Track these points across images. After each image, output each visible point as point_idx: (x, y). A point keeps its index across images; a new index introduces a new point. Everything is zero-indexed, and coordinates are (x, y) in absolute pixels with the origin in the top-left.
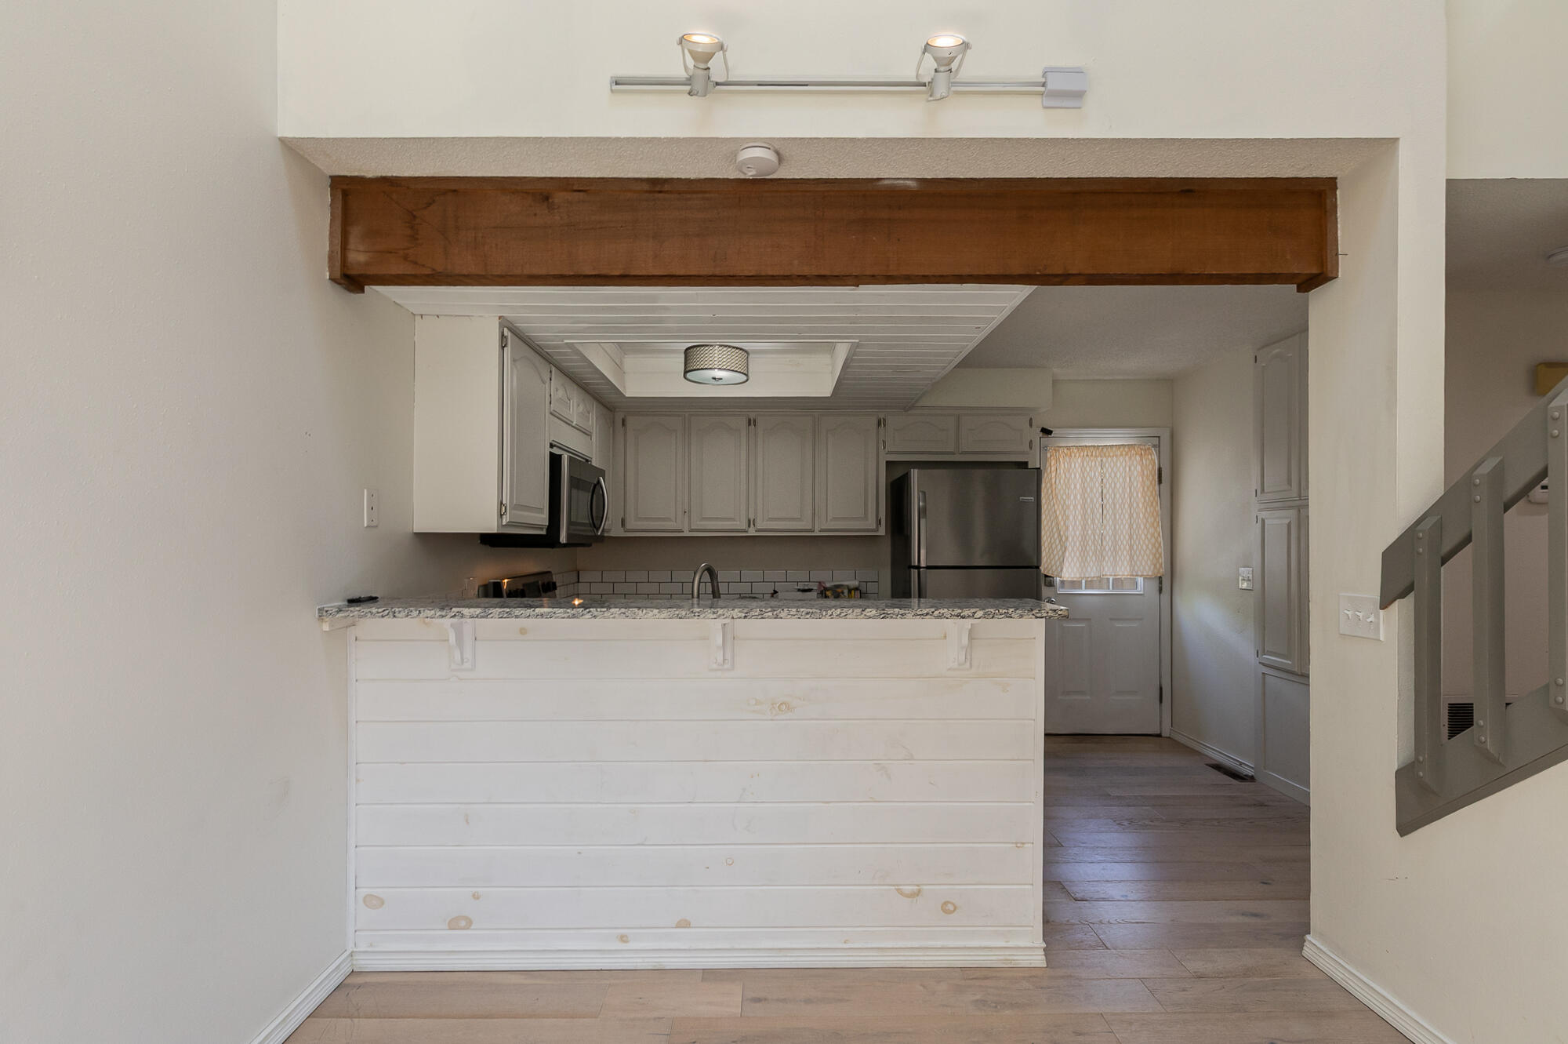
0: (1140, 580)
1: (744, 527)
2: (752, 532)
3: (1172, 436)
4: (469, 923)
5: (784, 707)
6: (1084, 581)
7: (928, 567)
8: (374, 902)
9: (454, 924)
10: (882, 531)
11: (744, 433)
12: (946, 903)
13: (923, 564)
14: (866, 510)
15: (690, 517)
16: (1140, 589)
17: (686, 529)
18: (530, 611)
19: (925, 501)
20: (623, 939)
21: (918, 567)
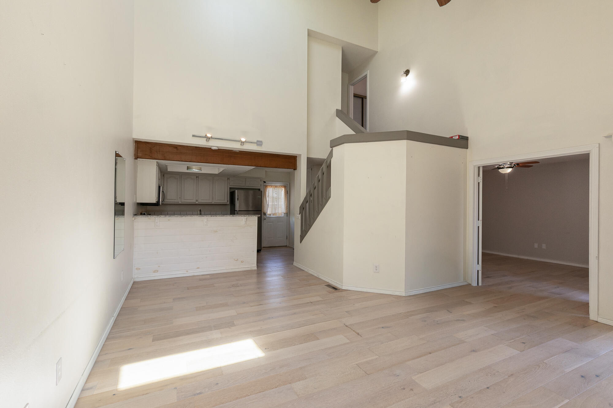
0: (283, 214)
1: (195, 201)
2: (197, 203)
3: (290, 184)
4: (158, 271)
5: (216, 231)
6: (272, 214)
7: (239, 211)
8: (138, 269)
9: (154, 272)
10: (228, 203)
11: (195, 179)
12: (242, 261)
13: (238, 210)
14: (225, 199)
15: (181, 199)
16: (283, 216)
17: (180, 202)
18: (174, 216)
19: (238, 197)
20: (187, 271)
21: (237, 211)
